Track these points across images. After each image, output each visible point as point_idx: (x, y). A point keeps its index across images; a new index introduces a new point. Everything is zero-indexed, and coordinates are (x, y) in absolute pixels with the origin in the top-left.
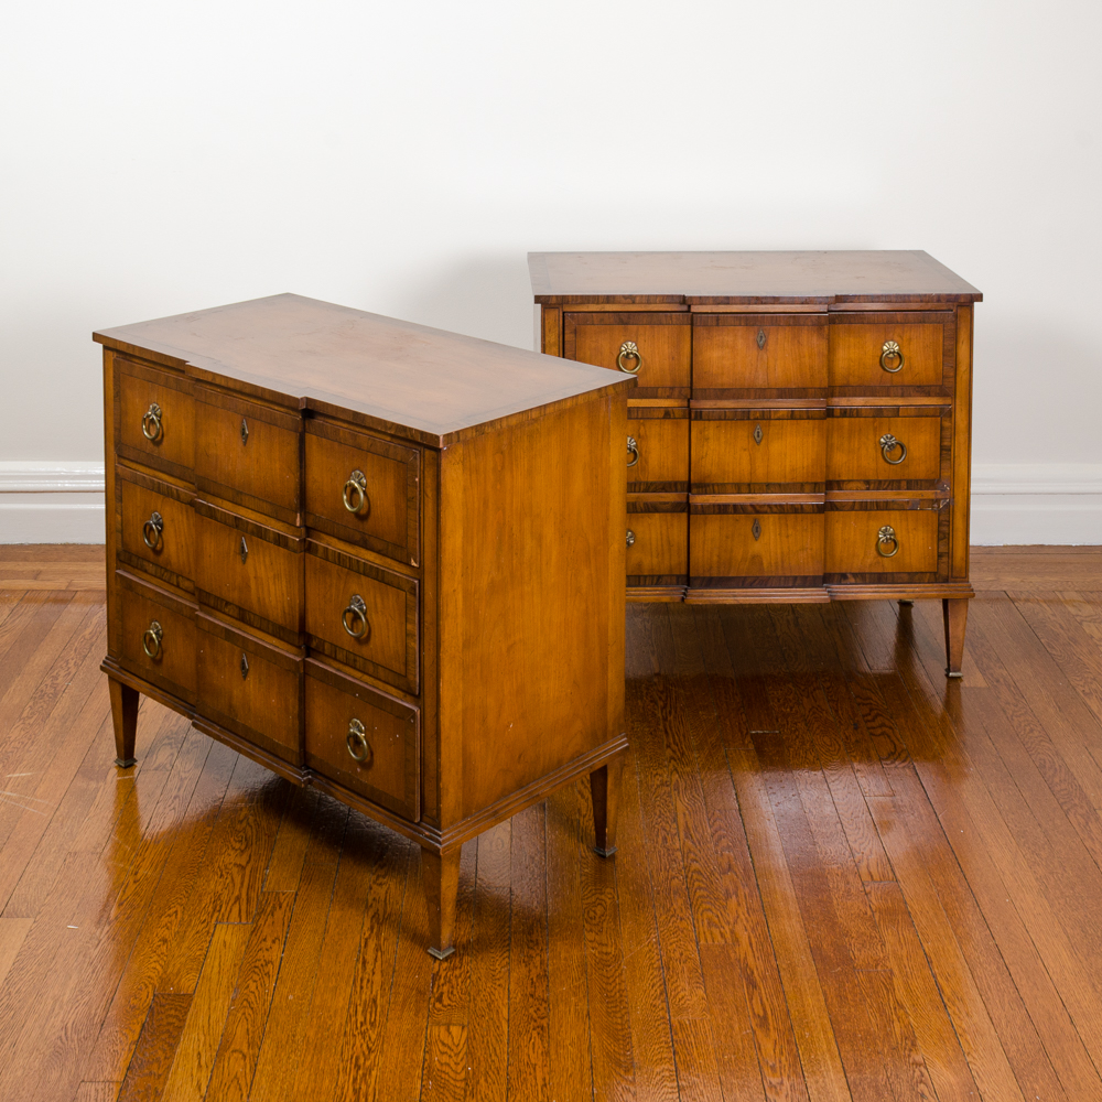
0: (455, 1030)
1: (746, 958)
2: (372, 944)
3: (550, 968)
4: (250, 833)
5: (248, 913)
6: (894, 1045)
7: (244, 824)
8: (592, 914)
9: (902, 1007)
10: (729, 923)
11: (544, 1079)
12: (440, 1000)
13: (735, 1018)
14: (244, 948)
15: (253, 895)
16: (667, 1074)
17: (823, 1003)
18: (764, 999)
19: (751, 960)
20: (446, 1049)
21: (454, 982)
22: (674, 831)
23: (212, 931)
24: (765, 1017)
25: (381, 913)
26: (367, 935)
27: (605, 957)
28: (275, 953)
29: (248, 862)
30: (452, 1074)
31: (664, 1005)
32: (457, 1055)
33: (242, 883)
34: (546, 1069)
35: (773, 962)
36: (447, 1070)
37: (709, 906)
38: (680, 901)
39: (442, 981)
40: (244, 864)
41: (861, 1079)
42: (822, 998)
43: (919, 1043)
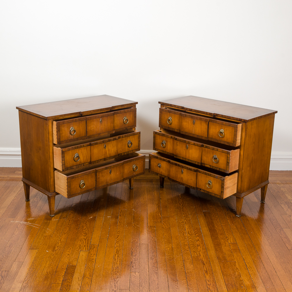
0: (137, 273)
1: (202, 259)
2: (117, 256)
3: (158, 261)
4: (86, 232)
5: (87, 249)
6: (236, 277)
7: (85, 230)
8: (167, 249)
9: (238, 269)
10: (198, 252)
11: (157, 283)
12: (133, 267)
13: (200, 271)
14: (87, 256)
15: (88, 245)
16: (185, 282)
17: (220, 268)
18: (207, 267)
19: (203, 259)
20: (135, 277)
21: (136, 263)
22: (185, 232)
23: (79, 252)
24: (207, 271)
25: (118, 249)
26: (115, 254)
27: (170, 258)
28: (94, 257)
29: (87, 238)
30: (136, 282)
31: (184, 268)
32: (137, 278)
33: (86, 243)
34: (158, 281)
35: (209, 260)
36: (135, 281)
37: (194, 248)
38: (187, 247)
39: (133, 263)
40: (86, 238)
41: (228, 284)
42: (220, 267)
43: (241, 276)
